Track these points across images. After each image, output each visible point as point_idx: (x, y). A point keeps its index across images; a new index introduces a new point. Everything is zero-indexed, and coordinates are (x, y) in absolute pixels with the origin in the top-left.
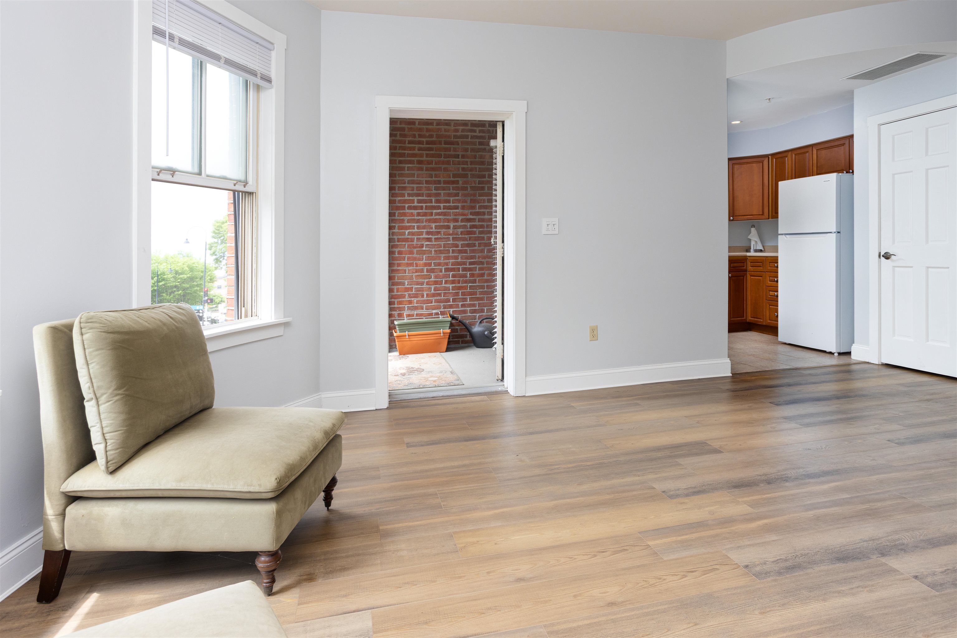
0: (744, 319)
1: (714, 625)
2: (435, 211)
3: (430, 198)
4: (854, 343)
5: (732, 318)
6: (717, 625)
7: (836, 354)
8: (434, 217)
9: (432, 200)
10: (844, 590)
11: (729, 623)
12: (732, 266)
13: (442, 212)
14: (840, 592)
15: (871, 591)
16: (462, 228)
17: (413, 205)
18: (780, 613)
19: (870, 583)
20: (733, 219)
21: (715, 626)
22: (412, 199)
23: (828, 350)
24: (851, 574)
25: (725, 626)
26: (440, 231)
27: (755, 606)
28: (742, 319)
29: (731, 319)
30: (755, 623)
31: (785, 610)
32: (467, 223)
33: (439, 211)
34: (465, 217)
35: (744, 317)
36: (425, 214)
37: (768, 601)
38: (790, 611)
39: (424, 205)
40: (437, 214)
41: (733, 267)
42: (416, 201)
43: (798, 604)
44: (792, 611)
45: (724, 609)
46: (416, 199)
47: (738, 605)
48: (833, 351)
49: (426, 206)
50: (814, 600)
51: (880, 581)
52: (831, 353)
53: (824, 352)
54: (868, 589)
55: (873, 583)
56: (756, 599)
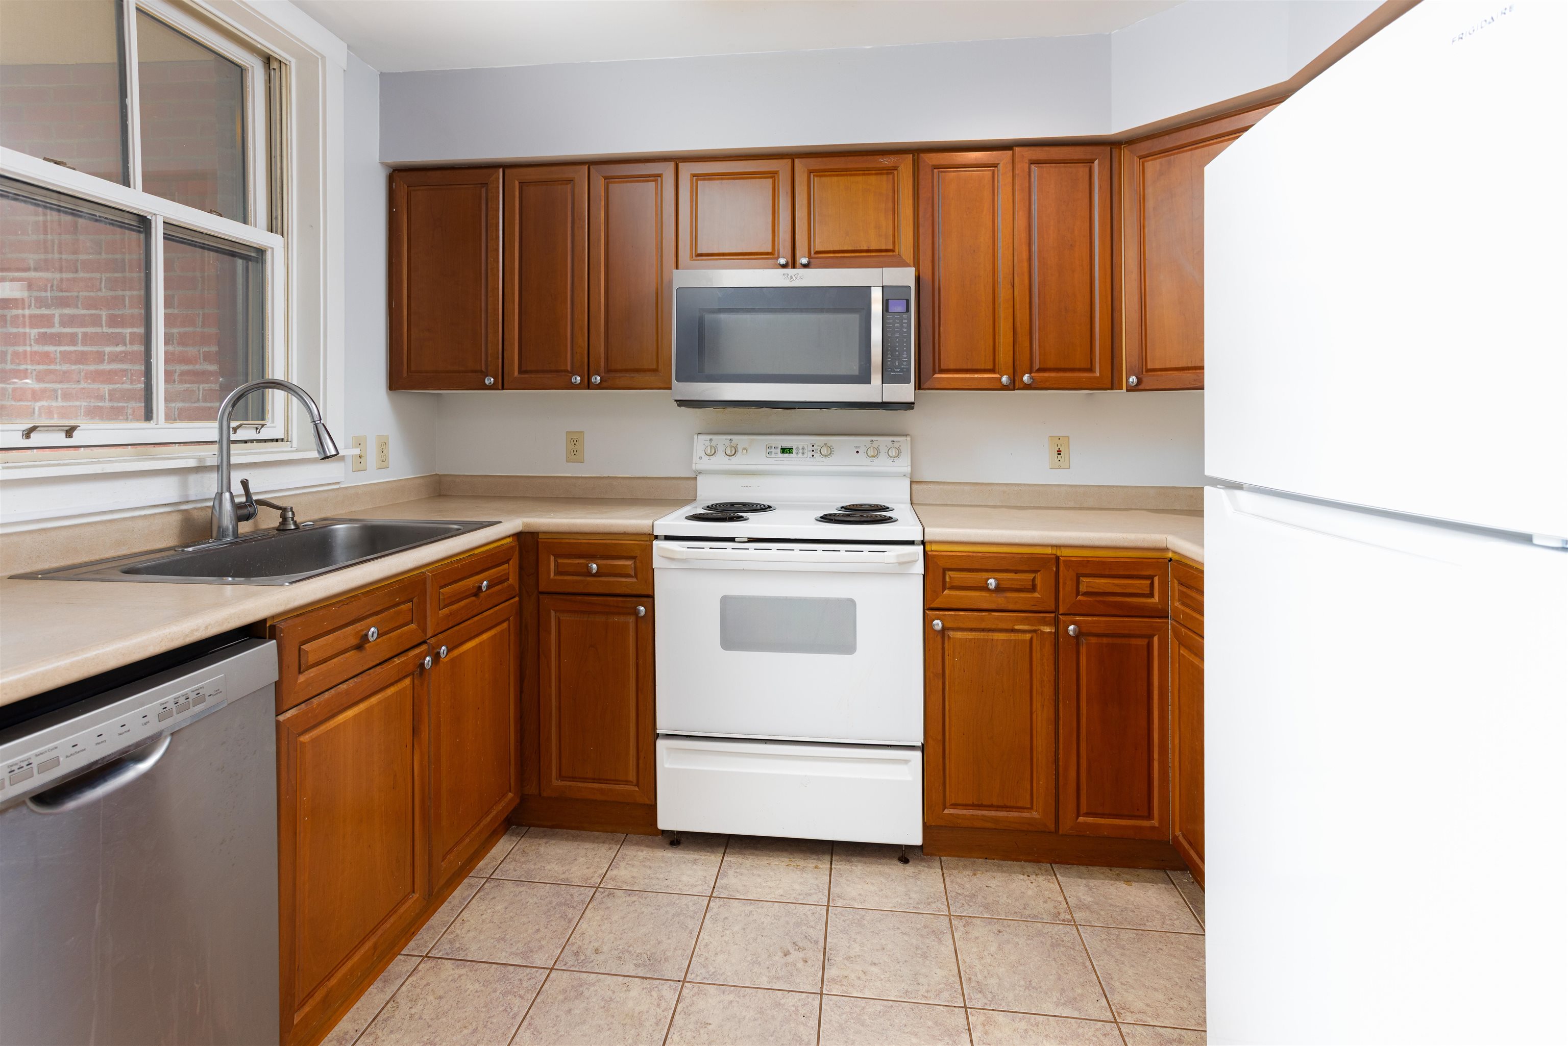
0: (1153, 828)
2: (108, 349)
3: (93, 312)
5: (1087, 814)
8: (106, 367)
9: (100, 316)
12: (1083, 588)
13: (126, 353)
16: (183, 401)
17: (49, 331)
20: (1140, 381)
22: (47, 315)
26: (123, 407)
28: (1140, 828)
29: (1081, 819)
32: (196, 385)
33: (120, 348)
34: (190, 367)
35: (1149, 816)
36: (82, 358)
39: (80, 331)
40: (114, 358)
41: (1086, 594)
42: (57, 320)
46: (57, 313)
49: (85, 335)
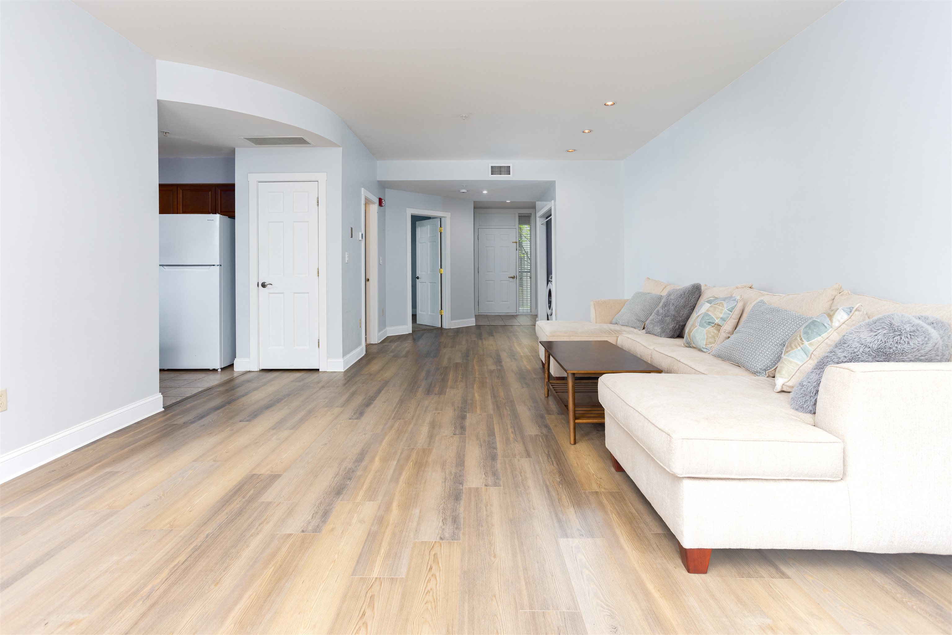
1: (188, 621)
4: (236, 358)
6: (191, 619)
7: (219, 370)
10: (254, 532)
11: (198, 611)
14: (252, 535)
15: (268, 523)
18: (228, 575)
19: (264, 518)
21: (190, 621)
23: (211, 368)
24: (250, 520)
25: (198, 615)
27: (207, 584)
30: (217, 594)
31: (230, 570)
37: (214, 573)
38: (233, 569)
43: (234, 560)
44: (234, 567)
45: (186, 605)
47: (195, 593)
48: (216, 368)
50: (242, 551)
51: (268, 513)
52: (215, 370)
53: (208, 370)
54: (265, 522)
55: (265, 517)
56: (204, 579)
